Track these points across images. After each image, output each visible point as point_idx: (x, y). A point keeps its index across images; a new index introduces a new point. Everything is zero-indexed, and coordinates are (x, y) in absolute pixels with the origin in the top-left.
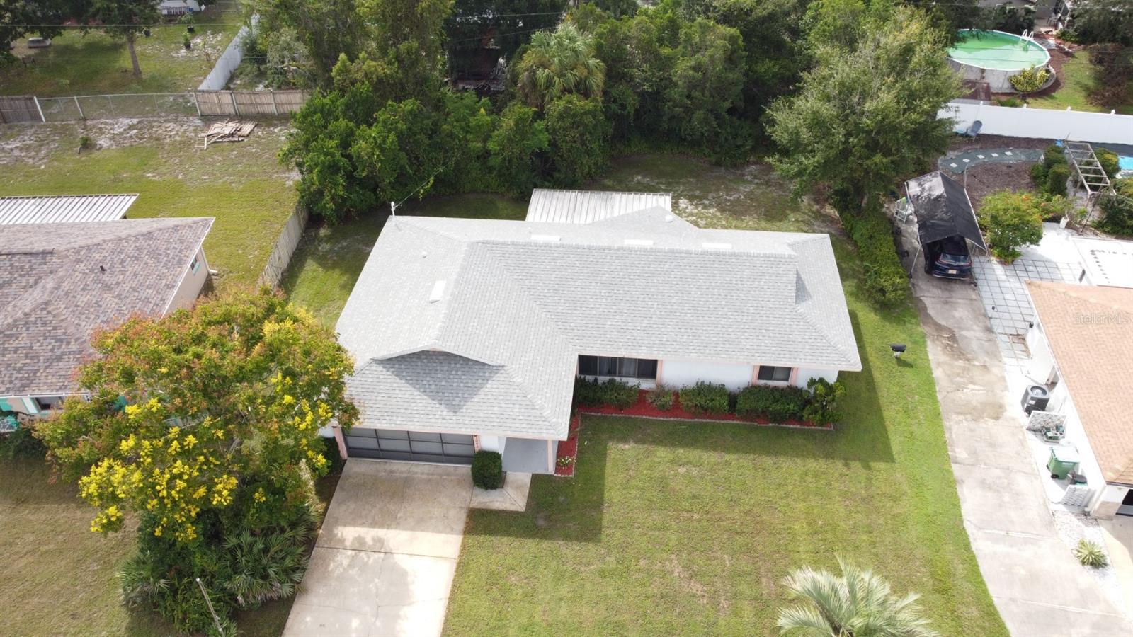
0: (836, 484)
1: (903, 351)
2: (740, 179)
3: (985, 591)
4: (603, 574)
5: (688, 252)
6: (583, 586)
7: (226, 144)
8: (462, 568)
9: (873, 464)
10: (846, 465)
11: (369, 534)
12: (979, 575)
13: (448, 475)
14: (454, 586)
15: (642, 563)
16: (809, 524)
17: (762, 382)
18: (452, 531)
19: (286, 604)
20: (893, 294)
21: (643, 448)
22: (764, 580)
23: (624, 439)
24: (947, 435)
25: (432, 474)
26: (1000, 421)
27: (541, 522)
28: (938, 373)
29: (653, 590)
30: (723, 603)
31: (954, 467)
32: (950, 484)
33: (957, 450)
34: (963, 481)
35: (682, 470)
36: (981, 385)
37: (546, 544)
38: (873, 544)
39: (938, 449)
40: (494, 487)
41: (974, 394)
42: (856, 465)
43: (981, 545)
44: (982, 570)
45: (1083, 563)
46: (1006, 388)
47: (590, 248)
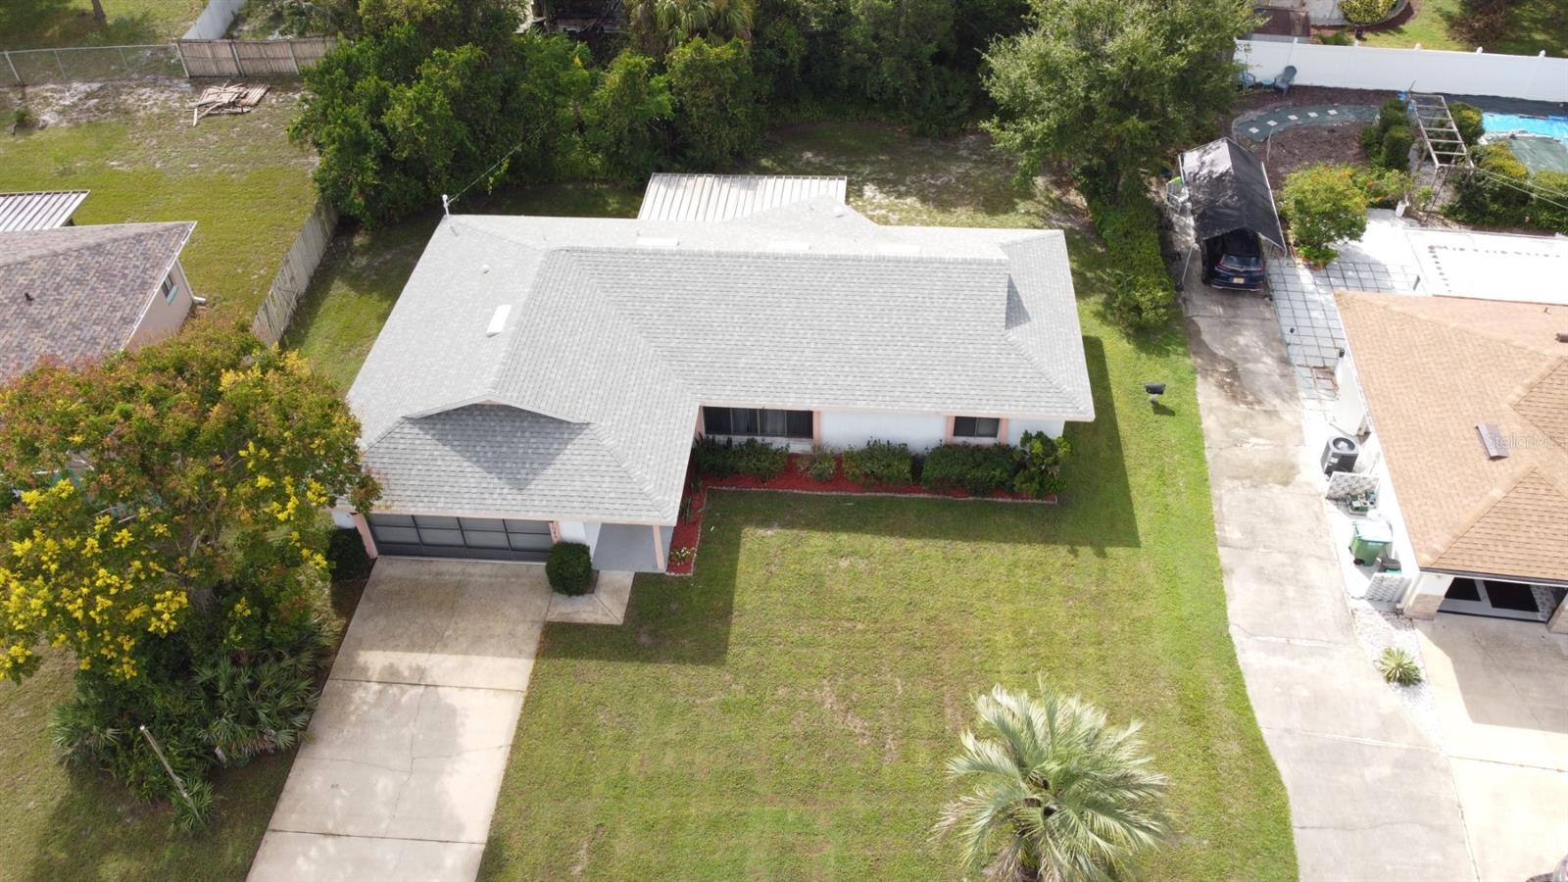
0: (1056, 579)
1: (1161, 393)
2: (952, 156)
3: (1252, 720)
4: (726, 707)
5: (857, 259)
6: (697, 724)
7: (225, 117)
8: (532, 703)
9: (1109, 550)
10: (1074, 552)
11: (405, 660)
12: (1246, 698)
13: (517, 576)
14: (519, 728)
15: (781, 692)
16: (1016, 634)
17: (960, 440)
18: (520, 653)
19: (285, 758)
20: (1152, 314)
21: (791, 534)
22: (948, 711)
23: (766, 523)
24: (1215, 508)
25: (496, 576)
26: (1290, 487)
27: (644, 639)
28: (1209, 423)
29: (796, 727)
30: (890, 744)
31: (1222, 551)
32: (1215, 574)
33: (1227, 528)
34: (1232, 571)
35: (844, 564)
36: (1267, 438)
37: (649, 669)
38: (1102, 659)
39: (1202, 527)
40: (580, 592)
41: (1257, 449)
42: (1086, 551)
43: (1251, 658)
44: (1249, 692)
45: (1388, 679)
46: (1302, 442)
47: (718, 255)
